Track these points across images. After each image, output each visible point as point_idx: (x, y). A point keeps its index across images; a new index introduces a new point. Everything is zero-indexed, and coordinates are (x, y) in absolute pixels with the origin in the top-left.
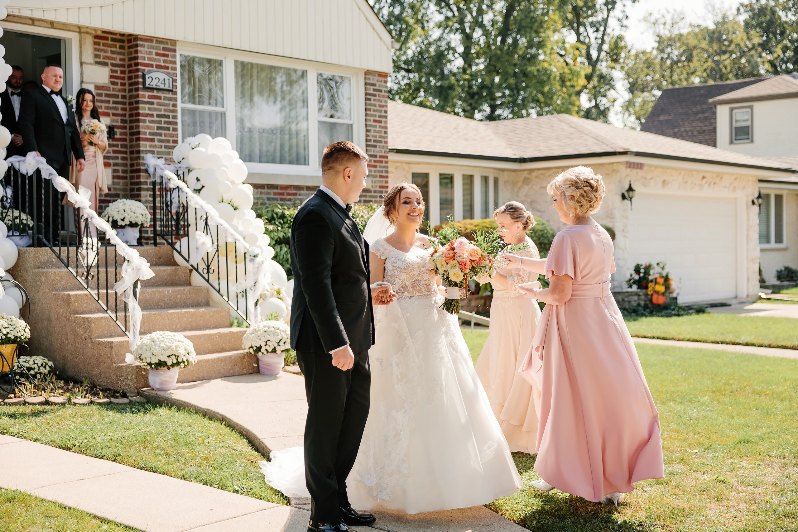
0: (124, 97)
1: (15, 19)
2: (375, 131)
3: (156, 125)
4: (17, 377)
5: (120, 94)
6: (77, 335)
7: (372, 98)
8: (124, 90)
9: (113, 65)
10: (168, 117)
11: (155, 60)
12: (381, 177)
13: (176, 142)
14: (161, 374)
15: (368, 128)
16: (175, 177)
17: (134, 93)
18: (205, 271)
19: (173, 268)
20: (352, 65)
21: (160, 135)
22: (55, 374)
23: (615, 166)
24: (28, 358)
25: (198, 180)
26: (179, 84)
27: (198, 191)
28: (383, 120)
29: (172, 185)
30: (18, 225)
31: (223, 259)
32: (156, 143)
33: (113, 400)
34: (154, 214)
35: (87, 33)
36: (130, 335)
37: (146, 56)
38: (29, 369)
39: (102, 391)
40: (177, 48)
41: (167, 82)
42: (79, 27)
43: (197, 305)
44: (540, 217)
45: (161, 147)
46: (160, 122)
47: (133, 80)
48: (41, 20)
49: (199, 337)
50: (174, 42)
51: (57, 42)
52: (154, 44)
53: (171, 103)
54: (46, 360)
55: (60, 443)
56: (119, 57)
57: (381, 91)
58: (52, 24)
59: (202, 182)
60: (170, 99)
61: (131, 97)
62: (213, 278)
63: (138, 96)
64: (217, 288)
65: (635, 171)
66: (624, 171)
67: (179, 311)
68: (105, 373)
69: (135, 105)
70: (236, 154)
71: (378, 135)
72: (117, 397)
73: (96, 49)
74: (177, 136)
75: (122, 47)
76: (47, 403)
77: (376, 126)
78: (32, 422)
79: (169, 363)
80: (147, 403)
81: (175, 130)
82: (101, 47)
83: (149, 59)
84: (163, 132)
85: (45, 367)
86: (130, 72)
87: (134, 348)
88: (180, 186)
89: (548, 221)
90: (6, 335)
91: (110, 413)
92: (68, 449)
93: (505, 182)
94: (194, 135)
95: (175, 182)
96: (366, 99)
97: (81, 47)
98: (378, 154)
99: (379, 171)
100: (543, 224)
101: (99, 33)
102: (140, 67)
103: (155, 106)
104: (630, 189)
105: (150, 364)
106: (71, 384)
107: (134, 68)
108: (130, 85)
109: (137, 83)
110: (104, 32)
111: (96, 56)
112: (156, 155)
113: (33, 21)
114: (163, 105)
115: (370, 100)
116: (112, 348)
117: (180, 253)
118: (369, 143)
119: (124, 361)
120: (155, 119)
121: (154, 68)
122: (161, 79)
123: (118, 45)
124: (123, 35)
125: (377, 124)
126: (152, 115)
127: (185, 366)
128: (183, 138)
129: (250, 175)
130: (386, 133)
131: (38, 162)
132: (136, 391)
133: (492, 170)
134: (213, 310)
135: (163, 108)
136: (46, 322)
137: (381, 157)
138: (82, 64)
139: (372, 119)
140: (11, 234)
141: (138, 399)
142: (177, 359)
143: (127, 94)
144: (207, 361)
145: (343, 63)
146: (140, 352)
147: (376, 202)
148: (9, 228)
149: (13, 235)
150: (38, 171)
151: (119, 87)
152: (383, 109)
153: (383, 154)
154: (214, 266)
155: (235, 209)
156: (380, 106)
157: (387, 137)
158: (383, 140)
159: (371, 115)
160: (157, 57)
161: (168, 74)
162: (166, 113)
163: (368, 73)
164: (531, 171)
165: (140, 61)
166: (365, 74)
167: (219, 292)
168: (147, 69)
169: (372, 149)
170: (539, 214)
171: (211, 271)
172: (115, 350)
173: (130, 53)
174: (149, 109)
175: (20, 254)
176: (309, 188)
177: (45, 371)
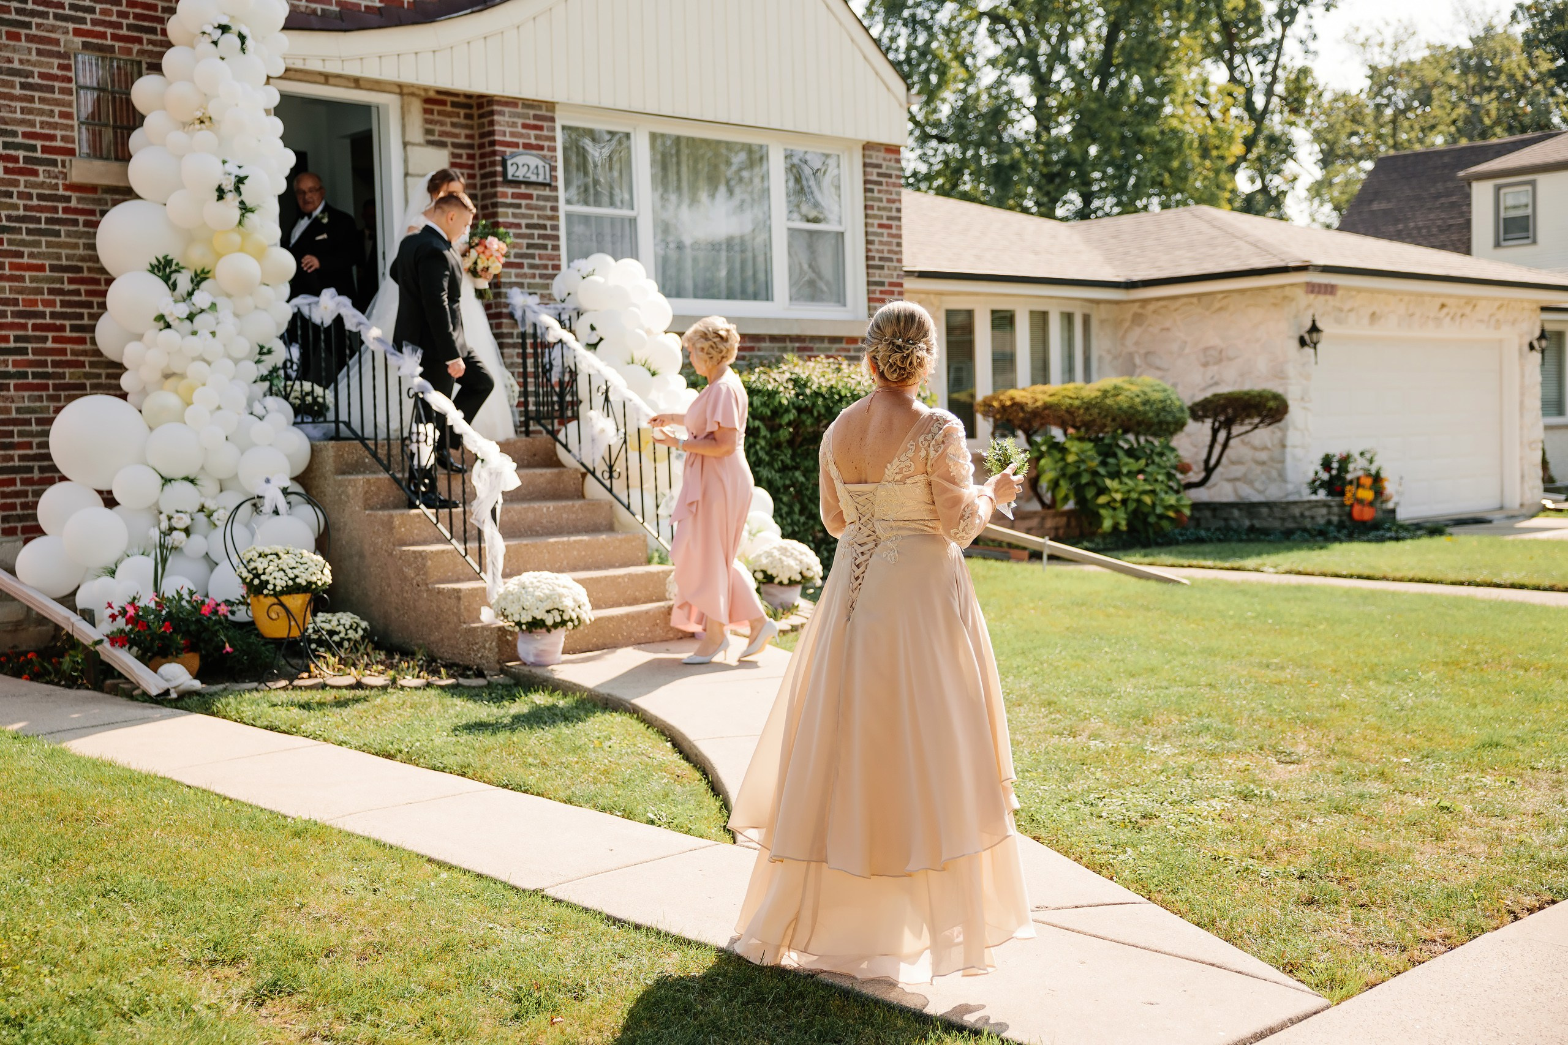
1: (299, 76)
2: (881, 243)
3: (525, 242)
4: (313, 646)
6: (405, 579)
7: (876, 188)
8: (474, 186)
9: (455, 145)
10: (544, 227)
11: (521, 136)
13: (557, 267)
14: (536, 640)
15: (870, 238)
16: (555, 324)
17: (489, 190)
18: (607, 475)
19: (555, 470)
20: (841, 135)
21: (532, 256)
22: (372, 641)
23: (1288, 291)
24: (329, 616)
25: (593, 328)
26: (560, 173)
27: (593, 346)
28: (894, 223)
29: (551, 338)
30: (311, 406)
31: (633, 456)
32: (526, 270)
33: (461, 681)
34: (525, 385)
35: (413, 94)
36: (487, 577)
37: (508, 130)
38: (331, 633)
39: (444, 667)
40: (558, 115)
41: (541, 171)
42: (400, 86)
43: (593, 529)
44: (1161, 378)
45: (534, 276)
46: (531, 236)
47: (488, 170)
48: (339, 76)
49: (597, 581)
50: (551, 106)
51: (365, 110)
52: (519, 110)
53: (549, 204)
54: (357, 619)
55: (378, 747)
56: (464, 132)
57: (890, 176)
58: (357, 83)
59: (600, 332)
60: (547, 199)
61: (484, 197)
62: (618, 486)
63: (495, 195)
64: (626, 502)
65: (1322, 298)
66: (1303, 299)
67: (565, 539)
68: (449, 639)
69: (491, 210)
70: (652, 286)
71: (886, 248)
72: (468, 677)
73: (427, 121)
74: (558, 258)
75: (467, 116)
76: (359, 685)
77: (882, 235)
78: (335, 716)
79: (549, 622)
80: (516, 685)
81: (556, 248)
82: (436, 117)
83: (512, 134)
84: (537, 252)
85: (356, 630)
86: (482, 156)
87: (493, 598)
88: (565, 339)
89: (1175, 385)
90: (293, 580)
91: (458, 702)
92: (390, 756)
93: (1102, 322)
94: (586, 256)
95: (556, 332)
96: (866, 190)
97: (403, 118)
98: (887, 280)
100: (1165, 390)
101: (432, 94)
102: (498, 148)
103: (523, 211)
104: (1314, 329)
105: (519, 624)
106: (397, 657)
107: (488, 149)
108: (483, 176)
109: (494, 174)
110: (439, 92)
111: (428, 132)
112: (526, 290)
113: (326, 78)
114: (536, 208)
115: (872, 191)
116: (459, 598)
117: (565, 446)
118: (871, 263)
119: (478, 620)
120: (524, 231)
121: (521, 149)
122: (532, 167)
123: (462, 112)
124: (469, 96)
125: (885, 231)
126: (518, 226)
127: (575, 627)
128: (570, 260)
129: (677, 319)
130: (899, 245)
131: (338, 304)
132: (498, 666)
133: (1078, 303)
134: (619, 537)
135: (535, 213)
136: (356, 559)
137: (891, 284)
138: (405, 144)
139: (876, 222)
140: (299, 419)
141: (500, 679)
142: (562, 616)
143: (478, 192)
144: (610, 619)
145: (827, 131)
146: (503, 604)
148: (297, 411)
149: (303, 422)
150: (339, 320)
152: (894, 206)
153: (895, 280)
154: (619, 468)
155: (653, 374)
156: (889, 201)
157: (900, 252)
158: (895, 257)
159: (875, 217)
160: (524, 131)
161: (543, 158)
162: (541, 222)
163: (868, 147)
164: (1145, 302)
165: (497, 138)
166: (864, 148)
167: (628, 508)
168: (508, 150)
169: (877, 272)
170: (1159, 373)
171: (615, 475)
172: (464, 603)
173: (482, 126)
174: (514, 215)
175: (314, 451)
176: (773, 338)
177: (357, 636)
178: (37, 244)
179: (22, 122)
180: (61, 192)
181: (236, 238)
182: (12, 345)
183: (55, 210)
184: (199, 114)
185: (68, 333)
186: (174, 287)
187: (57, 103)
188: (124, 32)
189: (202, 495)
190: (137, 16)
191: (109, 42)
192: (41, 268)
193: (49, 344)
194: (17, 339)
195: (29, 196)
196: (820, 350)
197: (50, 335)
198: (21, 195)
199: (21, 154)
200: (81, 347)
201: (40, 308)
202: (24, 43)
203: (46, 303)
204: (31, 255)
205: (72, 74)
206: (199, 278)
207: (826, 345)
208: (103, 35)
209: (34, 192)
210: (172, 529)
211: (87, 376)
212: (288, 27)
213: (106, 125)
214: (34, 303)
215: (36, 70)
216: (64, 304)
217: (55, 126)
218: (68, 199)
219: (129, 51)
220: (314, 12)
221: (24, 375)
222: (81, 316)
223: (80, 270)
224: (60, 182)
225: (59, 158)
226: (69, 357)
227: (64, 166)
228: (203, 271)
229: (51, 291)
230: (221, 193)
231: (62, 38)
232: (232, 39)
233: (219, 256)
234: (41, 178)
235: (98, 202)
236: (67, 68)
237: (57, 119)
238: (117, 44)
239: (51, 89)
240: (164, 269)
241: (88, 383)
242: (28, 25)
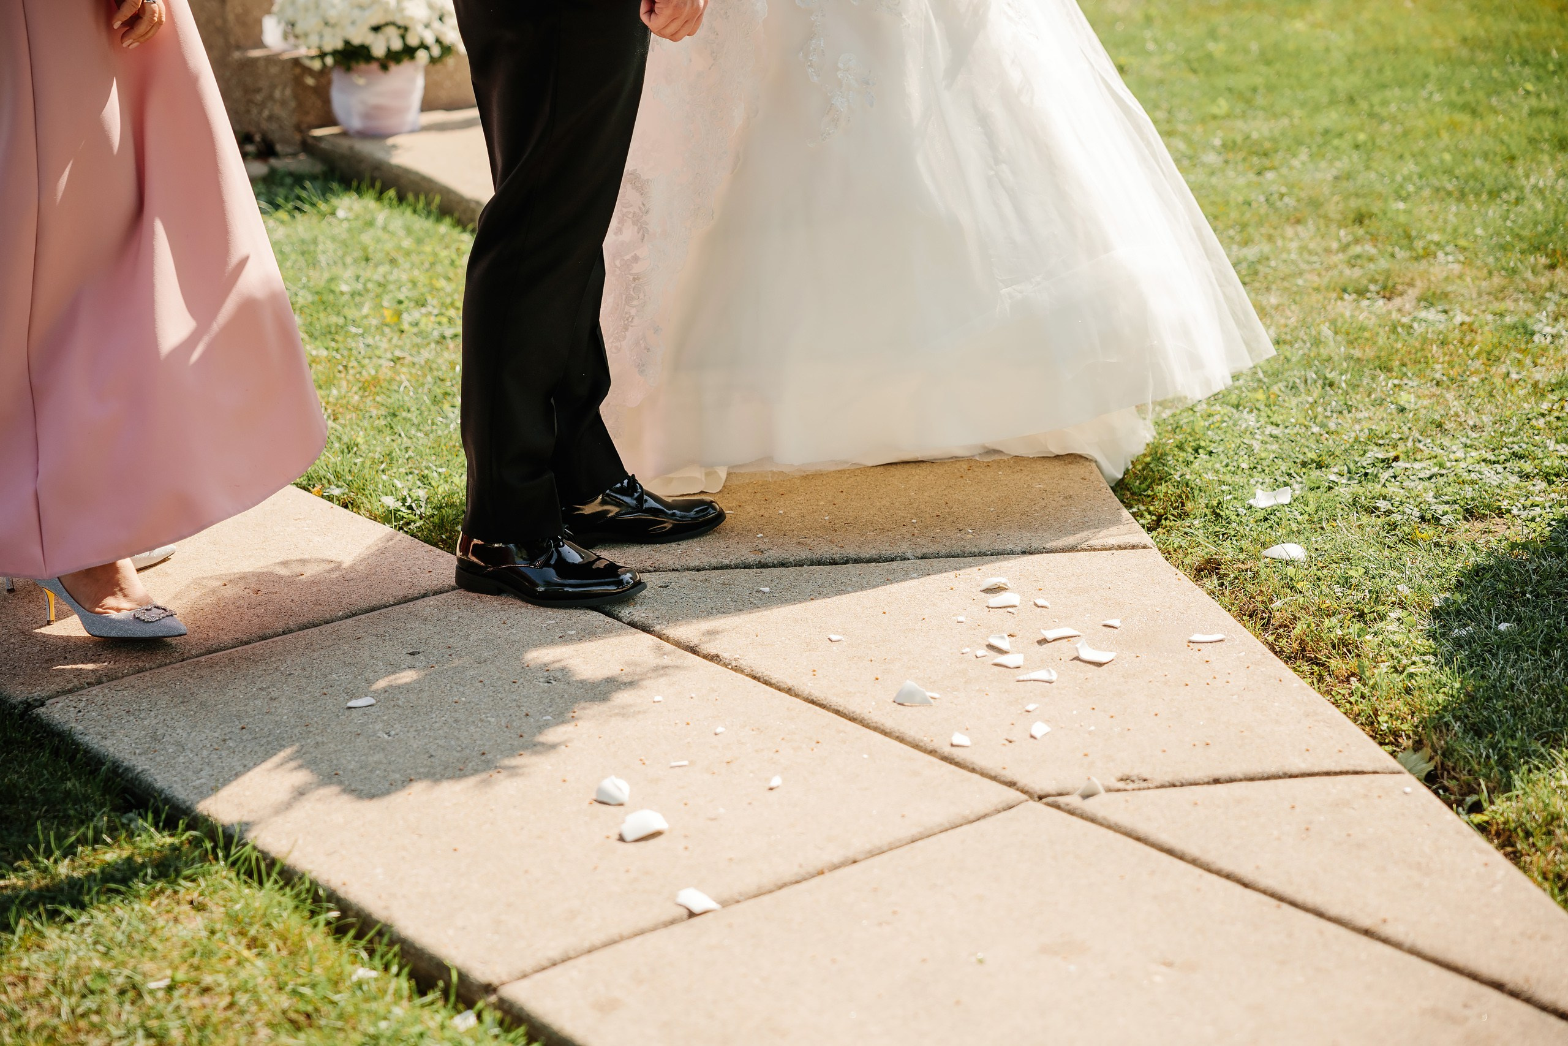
14: (358, 87)
79: (379, 51)
80: (327, 174)
105: (323, 53)
119: (260, 44)
132: (298, 137)
141: (302, 163)
142: (403, 37)
172: (233, 7)
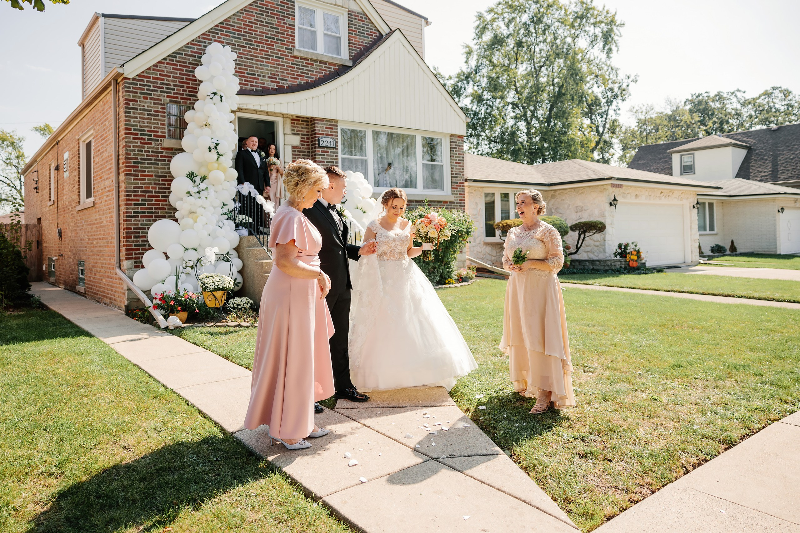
0: (308, 152)
1: (246, 111)
2: (456, 169)
5: (306, 150)
7: (454, 150)
8: (309, 149)
9: (302, 135)
11: (325, 131)
12: (460, 194)
15: (452, 167)
17: (314, 150)
20: (442, 131)
23: (605, 187)
24: (238, 299)
26: (339, 144)
28: (461, 162)
30: (244, 223)
35: (287, 117)
37: (320, 129)
38: (238, 305)
40: (339, 124)
41: (332, 143)
42: (283, 115)
44: (561, 217)
47: (313, 143)
48: (261, 111)
50: (336, 121)
51: (272, 123)
52: (325, 122)
53: (335, 154)
54: (249, 300)
56: (306, 130)
57: (460, 146)
58: (267, 113)
59: (346, 198)
60: (334, 153)
61: (312, 152)
65: (618, 189)
66: (611, 189)
69: (314, 157)
71: (458, 170)
73: (292, 126)
75: (307, 125)
82: (296, 125)
83: (322, 131)
85: (247, 304)
86: (312, 138)
89: (566, 220)
90: (217, 286)
96: (451, 151)
97: (284, 126)
98: (458, 182)
99: (459, 191)
100: (561, 221)
101: (294, 117)
102: (317, 135)
103: (325, 157)
104: (615, 200)
107: (313, 136)
108: (312, 145)
109: (315, 144)
110: (297, 117)
111: (293, 130)
113: (256, 112)
114: (330, 156)
118: (453, 175)
121: (325, 136)
122: (329, 142)
123: (305, 123)
124: (308, 118)
125: (458, 165)
126: (323, 162)
130: (463, 169)
131: (250, 188)
137: (460, 183)
138: (284, 134)
139: (455, 161)
140: (237, 228)
143: (310, 151)
145: (436, 130)
147: (457, 209)
151: (306, 147)
152: (461, 156)
153: (461, 181)
155: (364, 212)
156: (459, 154)
157: (464, 172)
158: (461, 174)
159: (454, 160)
161: (333, 139)
162: (332, 160)
163: (452, 136)
164: (555, 190)
165: (317, 132)
166: (450, 136)
168: (320, 136)
169: (455, 179)
170: (561, 215)
173: (311, 128)
174: (322, 158)
175: (241, 239)
176: (416, 201)
177: (247, 306)
178: (151, 168)
179: (147, 127)
180: (160, 150)
181: (216, 165)
182: (140, 202)
183: (158, 156)
184: (205, 123)
185: (160, 198)
186: (195, 182)
187: (160, 120)
188: (185, 96)
189: (199, 255)
190: (189, 91)
191: (179, 100)
192: (152, 176)
193: (154, 202)
194: (142, 200)
195: (149, 152)
196: (433, 205)
197: (154, 199)
198: (146, 151)
199: (146, 137)
200: (165, 203)
201: (151, 190)
202: (149, 100)
203: (153, 188)
204: (148, 172)
205: (165, 111)
206: (203, 179)
207: (436, 204)
208: (177, 98)
209: (150, 150)
210: (187, 266)
211: (167, 213)
212: (239, 94)
213: (177, 128)
214: (149, 188)
215: (153, 109)
216: (159, 188)
217: (159, 128)
218: (162, 153)
219: (186, 103)
220: (253, 90)
221: (144, 213)
222: (165, 192)
223: (166, 176)
224: (160, 147)
225: (160, 139)
226: (160, 207)
227: (161, 141)
228: (204, 177)
229: (155, 184)
230: (210, 149)
231: (163, 99)
232: (217, 98)
233: (210, 171)
234: (153, 146)
235: (172, 153)
236: (164, 108)
237: (159, 126)
238: (182, 101)
239: (158, 116)
240: (191, 176)
241: (167, 215)
242: (151, 94)
